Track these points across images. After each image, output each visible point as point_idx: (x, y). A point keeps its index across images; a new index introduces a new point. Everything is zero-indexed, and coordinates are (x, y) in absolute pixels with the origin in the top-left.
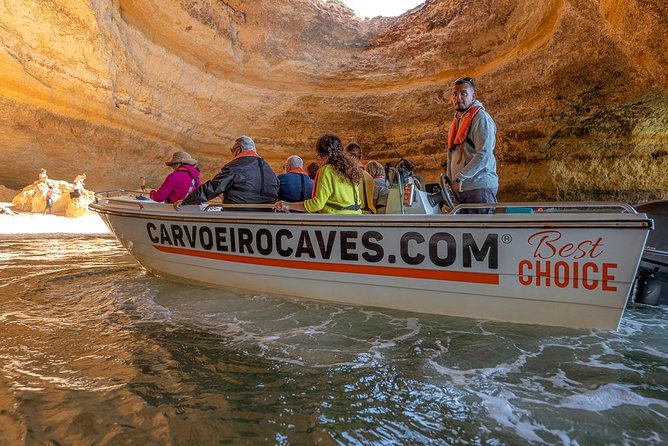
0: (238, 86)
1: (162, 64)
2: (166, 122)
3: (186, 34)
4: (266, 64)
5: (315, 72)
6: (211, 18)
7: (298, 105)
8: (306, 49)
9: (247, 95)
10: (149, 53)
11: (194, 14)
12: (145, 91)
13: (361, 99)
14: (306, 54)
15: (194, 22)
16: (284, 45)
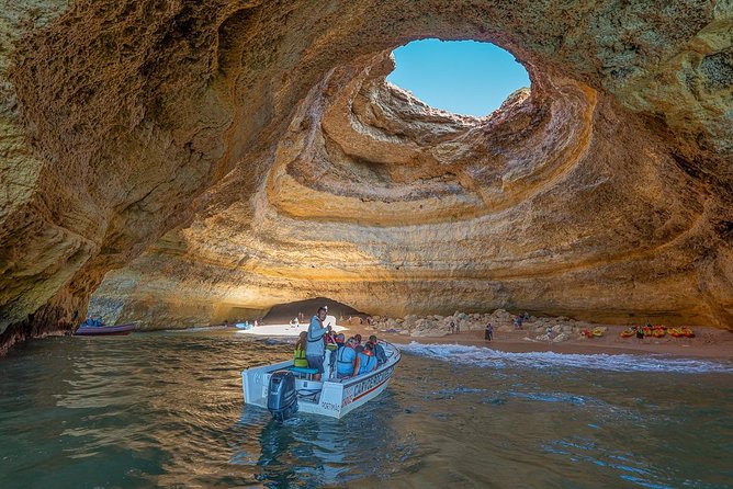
0: (483, 218)
1: (418, 235)
2: (439, 266)
3: (421, 210)
4: (493, 190)
5: (527, 172)
6: (428, 193)
7: (537, 209)
8: (508, 159)
9: (495, 221)
10: (407, 233)
11: (416, 199)
12: (412, 255)
13: (577, 171)
14: (511, 163)
15: (421, 202)
16: (491, 169)
